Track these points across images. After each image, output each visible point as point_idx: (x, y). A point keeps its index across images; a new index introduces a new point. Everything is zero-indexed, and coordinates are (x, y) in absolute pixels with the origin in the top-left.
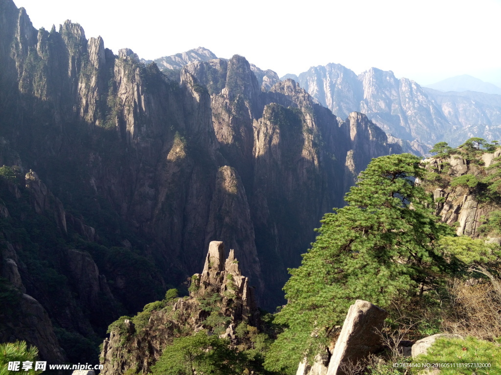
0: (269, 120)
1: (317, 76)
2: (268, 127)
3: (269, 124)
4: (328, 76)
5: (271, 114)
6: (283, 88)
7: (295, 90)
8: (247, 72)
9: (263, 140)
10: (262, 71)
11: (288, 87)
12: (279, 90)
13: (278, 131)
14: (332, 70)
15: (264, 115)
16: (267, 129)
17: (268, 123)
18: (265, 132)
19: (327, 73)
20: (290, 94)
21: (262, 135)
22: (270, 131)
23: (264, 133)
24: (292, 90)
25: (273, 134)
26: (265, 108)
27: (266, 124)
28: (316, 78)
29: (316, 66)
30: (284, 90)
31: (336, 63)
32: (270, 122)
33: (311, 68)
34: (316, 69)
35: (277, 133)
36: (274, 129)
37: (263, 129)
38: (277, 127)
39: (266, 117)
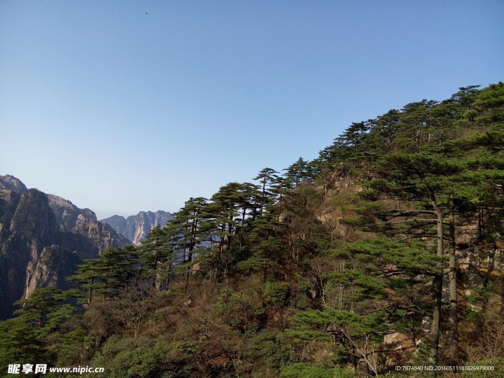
0: (46, 264)
1: (145, 221)
2: (44, 273)
3: (45, 269)
4: (156, 222)
5: (50, 257)
6: (87, 230)
7: (100, 233)
8: (43, 208)
9: (34, 288)
10: (79, 209)
11: (93, 229)
12: (83, 231)
13: (55, 278)
14: (161, 217)
15: (41, 258)
16: (42, 275)
17: (44, 267)
18: (39, 278)
19: (156, 220)
20: (94, 237)
21: (33, 281)
22: (45, 278)
23: (36, 279)
24: (97, 233)
25: (48, 281)
26: (44, 251)
27: (41, 269)
28: (144, 223)
29: (146, 211)
30: (88, 231)
31: (166, 211)
32: (47, 267)
33: (141, 212)
34: (145, 214)
35: (54, 280)
36: (50, 276)
37: (37, 274)
38: (55, 273)
39: (42, 260)
